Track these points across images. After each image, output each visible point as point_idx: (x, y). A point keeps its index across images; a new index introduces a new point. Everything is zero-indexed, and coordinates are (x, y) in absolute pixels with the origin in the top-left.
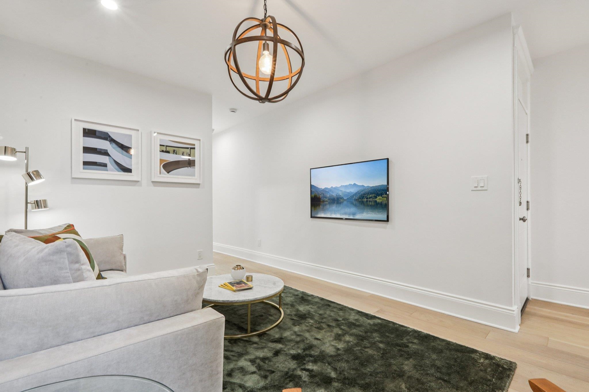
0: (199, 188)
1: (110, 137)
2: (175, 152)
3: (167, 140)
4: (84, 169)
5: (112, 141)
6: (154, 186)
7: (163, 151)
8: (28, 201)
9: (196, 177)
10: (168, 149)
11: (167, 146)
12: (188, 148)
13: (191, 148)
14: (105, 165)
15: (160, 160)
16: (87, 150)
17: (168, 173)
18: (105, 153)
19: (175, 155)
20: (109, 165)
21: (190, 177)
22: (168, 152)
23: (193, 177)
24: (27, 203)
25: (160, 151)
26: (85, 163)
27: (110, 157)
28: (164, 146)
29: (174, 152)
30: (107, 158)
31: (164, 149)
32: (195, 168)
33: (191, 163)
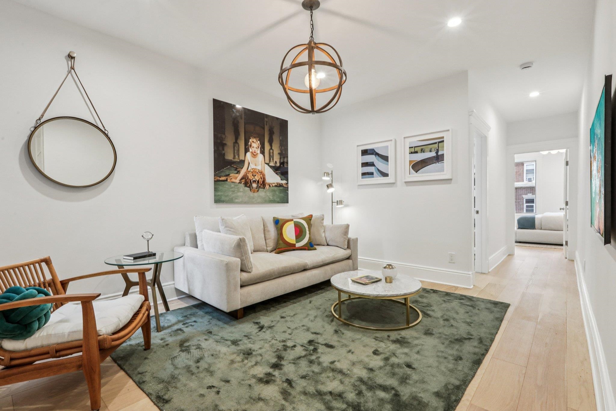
0: (450, 183)
1: (375, 151)
2: (423, 150)
3: (415, 141)
4: (362, 178)
5: (377, 154)
6: (407, 186)
7: (412, 153)
8: (333, 201)
9: (445, 172)
10: (416, 149)
11: (415, 147)
12: (436, 143)
13: (439, 142)
14: (372, 174)
15: (410, 161)
16: (364, 165)
17: (416, 172)
18: (372, 164)
19: (423, 154)
20: (375, 173)
21: (439, 173)
22: (416, 152)
23: (442, 173)
24: (332, 202)
25: (410, 153)
26: (364, 174)
27: (375, 167)
28: (412, 147)
29: (422, 151)
30: (373, 167)
31: (413, 150)
32: (444, 162)
33: (439, 158)
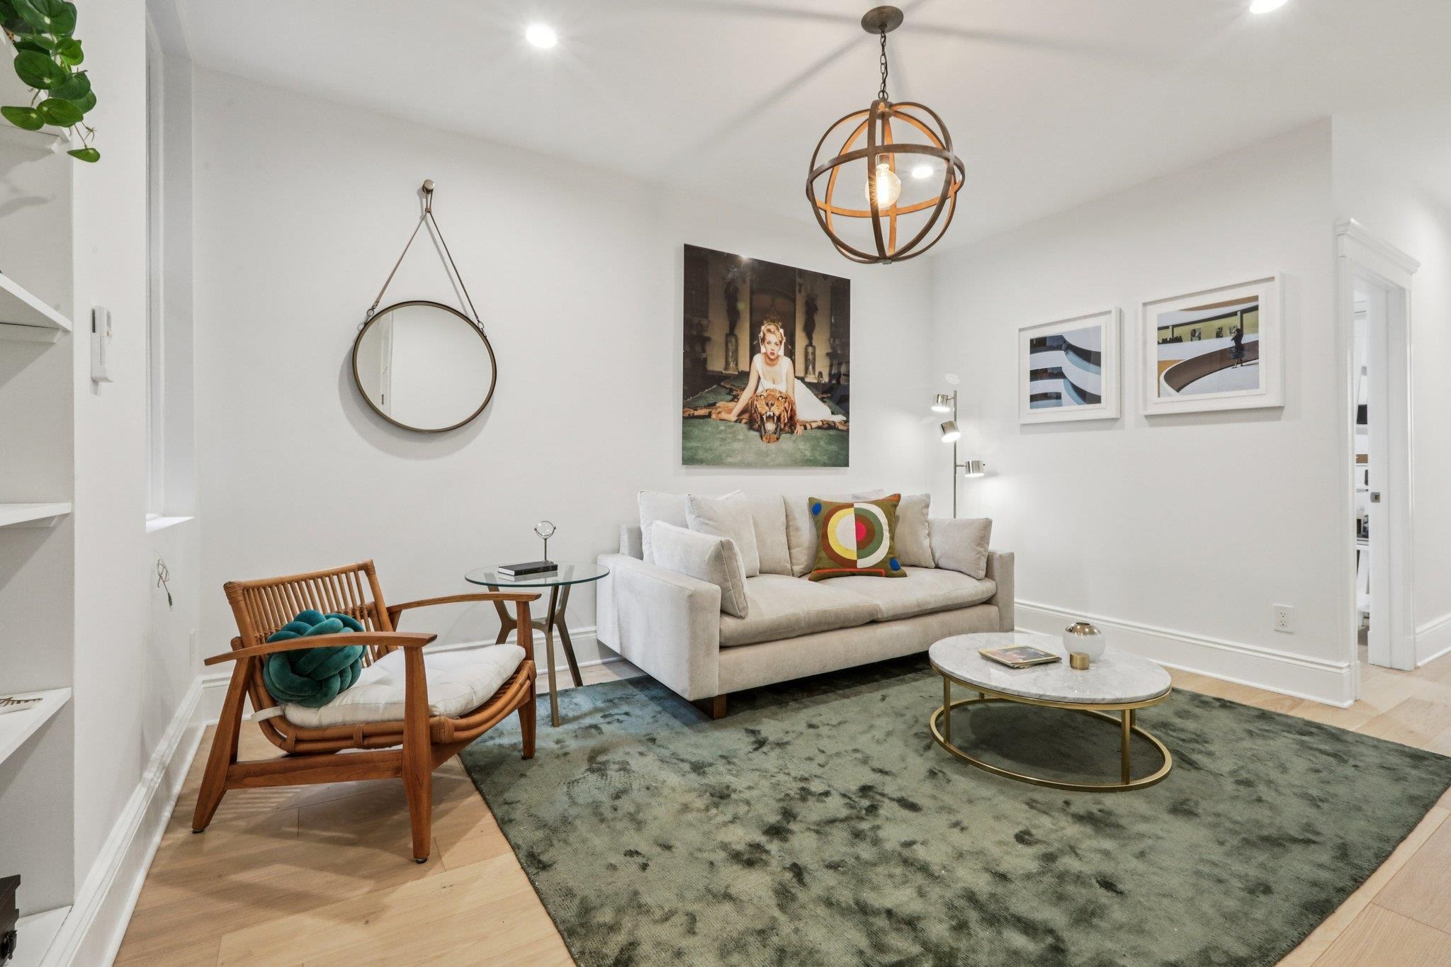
0: (1279, 419)
1: (1065, 341)
2: (1197, 335)
3: (1174, 312)
4: (1031, 407)
5: (1070, 348)
6: (1152, 425)
7: (1165, 341)
8: (957, 464)
9: (1261, 390)
10: (1178, 332)
11: (1174, 326)
12: (1234, 314)
13: (1244, 312)
14: (1058, 396)
15: (1160, 363)
16: (1036, 375)
17: (1178, 390)
18: (1057, 374)
19: (1196, 343)
20: (1065, 395)
21: (1243, 392)
22: (1178, 340)
23: (1253, 392)
24: (956, 466)
25: (1159, 343)
26: (1034, 398)
27: (1066, 381)
28: (1167, 328)
29: (1195, 335)
30: (1061, 381)
31: (1168, 334)
32: (1258, 363)
33: (1242, 353)
